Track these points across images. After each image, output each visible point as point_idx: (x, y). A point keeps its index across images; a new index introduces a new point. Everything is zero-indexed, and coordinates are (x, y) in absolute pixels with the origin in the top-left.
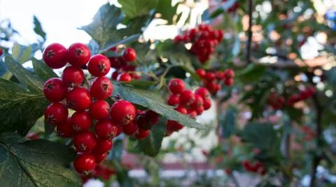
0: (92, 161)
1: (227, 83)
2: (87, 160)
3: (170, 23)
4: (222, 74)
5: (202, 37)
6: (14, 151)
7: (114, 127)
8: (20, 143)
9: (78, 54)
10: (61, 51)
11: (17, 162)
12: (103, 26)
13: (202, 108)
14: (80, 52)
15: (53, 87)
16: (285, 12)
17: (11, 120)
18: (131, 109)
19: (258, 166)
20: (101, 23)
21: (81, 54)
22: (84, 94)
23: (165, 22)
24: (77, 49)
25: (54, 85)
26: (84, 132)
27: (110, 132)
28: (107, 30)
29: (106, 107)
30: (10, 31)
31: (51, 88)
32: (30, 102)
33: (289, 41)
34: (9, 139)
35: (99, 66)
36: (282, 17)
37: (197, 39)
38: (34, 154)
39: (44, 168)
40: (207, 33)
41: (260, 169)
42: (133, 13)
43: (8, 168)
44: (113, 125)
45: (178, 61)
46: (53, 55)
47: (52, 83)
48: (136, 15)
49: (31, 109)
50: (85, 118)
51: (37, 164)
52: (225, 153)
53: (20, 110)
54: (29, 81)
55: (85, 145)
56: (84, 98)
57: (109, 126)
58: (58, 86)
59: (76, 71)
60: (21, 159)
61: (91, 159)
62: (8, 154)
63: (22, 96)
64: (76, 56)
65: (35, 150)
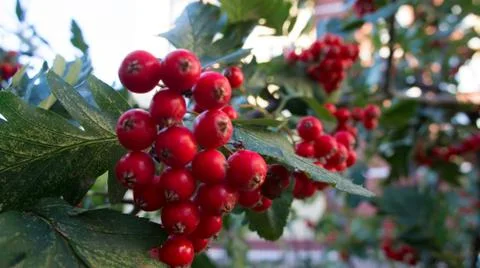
0: (189, 250)
1: (369, 126)
2: (182, 248)
3: (279, 33)
4: (362, 112)
5: (331, 55)
6: (62, 229)
7: (231, 195)
8: (71, 217)
9: (184, 70)
10: (150, 63)
11: (69, 248)
12: (193, 34)
13: (344, 164)
14: (186, 65)
15: (135, 125)
16: (435, 24)
17: (54, 178)
18: (260, 165)
19: (405, 251)
20: (190, 29)
21: (188, 70)
22: (186, 139)
23: (272, 31)
24: (182, 60)
25: (137, 121)
26: (183, 202)
27: (226, 202)
28: (200, 40)
29: (221, 161)
30: (36, 42)
31: (132, 127)
32: (87, 149)
33: (436, 67)
34: (52, 209)
35: (216, 91)
36: (430, 31)
37: (322, 58)
38: (95, 234)
39: (114, 258)
40: (337, 50)
41: (409, 256)
42: (236, 16)
43: (55, 259)
44: (229, 191)
45: (296, 90)
46: (137, 69)
47: (132, 118)
48: (240, 19)
49: (86, 160)
50: (184, 178)
51: (102, 252)
52: (340, 228)
53: (69, 162)
54: (84, 114)
55: (183, 224)
56: (185, 146)
57: (223, 192)
58: (143, 123)
59: (175, 98)
60: (76, 244)
61: (188, 246)
62: (53, 235)
63: (74, 139)
64: (181, 72)
65: (97, 228)
